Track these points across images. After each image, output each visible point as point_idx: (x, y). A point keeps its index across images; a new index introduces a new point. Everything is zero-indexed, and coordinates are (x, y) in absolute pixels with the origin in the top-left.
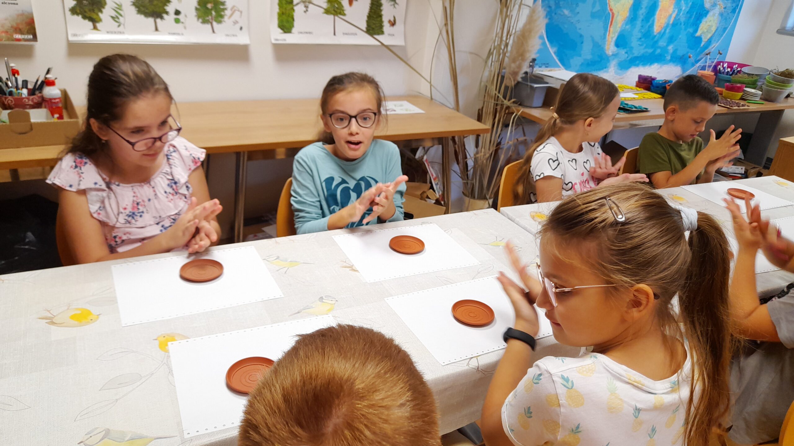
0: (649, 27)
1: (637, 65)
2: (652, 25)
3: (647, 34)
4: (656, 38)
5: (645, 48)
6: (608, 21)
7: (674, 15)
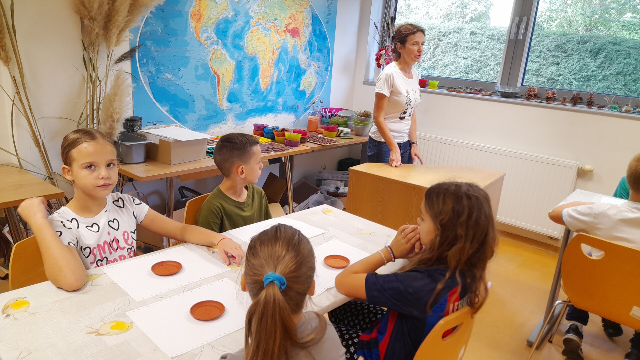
0: (256, 85)
1: (254, 116)
2: (258, 84)
3: (256, 91)
4: (265, 93)
5: (257, 102)
6: (215, 82)
7: (276, 75)
